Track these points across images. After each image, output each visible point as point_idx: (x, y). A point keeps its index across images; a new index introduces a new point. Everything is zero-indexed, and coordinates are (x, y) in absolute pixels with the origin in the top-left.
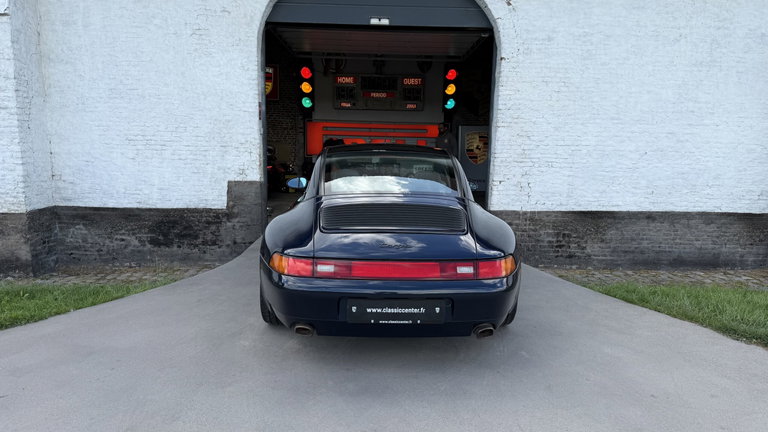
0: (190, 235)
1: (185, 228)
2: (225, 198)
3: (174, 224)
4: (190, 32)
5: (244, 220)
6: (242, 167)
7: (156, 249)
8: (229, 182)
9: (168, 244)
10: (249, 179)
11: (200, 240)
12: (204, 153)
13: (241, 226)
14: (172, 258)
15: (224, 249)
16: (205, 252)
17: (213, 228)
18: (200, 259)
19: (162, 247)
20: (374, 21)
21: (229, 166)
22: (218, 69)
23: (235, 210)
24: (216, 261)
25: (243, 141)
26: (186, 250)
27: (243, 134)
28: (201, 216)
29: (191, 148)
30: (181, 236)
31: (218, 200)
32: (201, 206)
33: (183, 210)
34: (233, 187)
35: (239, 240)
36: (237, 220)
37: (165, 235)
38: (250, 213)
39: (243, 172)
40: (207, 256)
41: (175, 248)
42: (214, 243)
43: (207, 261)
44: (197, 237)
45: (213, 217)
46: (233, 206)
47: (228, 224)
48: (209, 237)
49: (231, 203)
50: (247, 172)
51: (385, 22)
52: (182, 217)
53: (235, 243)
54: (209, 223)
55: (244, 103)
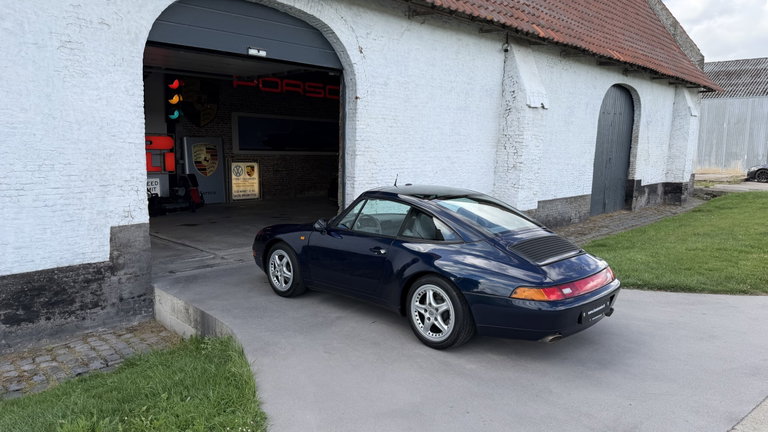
0: (63, 301)
1: (56, 294)
2: (108, 248)
3: (40, 290)
4: (58, 45)
5: (131, 271)
6: (127, 209)
7: (13, 329)
8: (112, 228)
9: (32, 318)
10: (136, 221)
11: (78, 305)
12: (79, 196)
13: (128, 279)
14: (38, 335)
15: (109, 309)
16: (84, 319)
17: (94, 286)
18: (78, 328)
19: (23, 324)
20: (253, 52)
21: (111, 209)
22: (96, 93)
23: (121, 261)
24: (98, 326)
25: (129, 177)
26: (58, 320)
27: (128, 170)
28: (78, 275)
29: (61, 191)
30: (50, 305)
31: (99, 252)
32: (77, 262)
33: (52, 271)
34: (115, 233)
35: (126, 295)
36: (122, 272)
37: (26, 308)
38: (139, 261)
39: (129, 214)
40: (88, 323)
41: (43, 322)
42: (96, 305)
43: (87, 328)
44: (72, 302)
45: (94, 274)
46: (118, 258)
47: (113, 278)
48: (89, 298)
49: (116, 253)
50: (133, 214)
51: (263, 54)
52: (51, 280)
53: (121, 299)
54: (88, 281)
55: (128, 133)
